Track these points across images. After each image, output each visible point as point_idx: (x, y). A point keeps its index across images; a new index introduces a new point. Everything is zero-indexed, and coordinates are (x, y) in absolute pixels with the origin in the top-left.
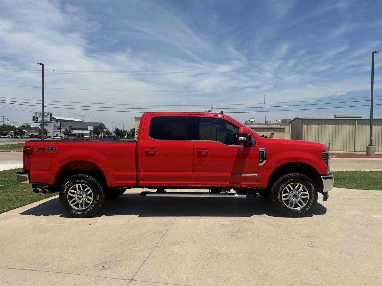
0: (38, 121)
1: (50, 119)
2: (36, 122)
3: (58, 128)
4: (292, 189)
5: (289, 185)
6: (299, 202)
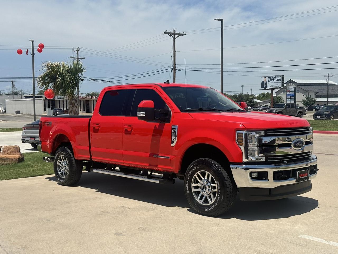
0: (267, 87)
1: (282, 84)
2: (265, 89)
3: (292, 96)
4: (203, 179)
5: (198, 173)
6: (210, 197)
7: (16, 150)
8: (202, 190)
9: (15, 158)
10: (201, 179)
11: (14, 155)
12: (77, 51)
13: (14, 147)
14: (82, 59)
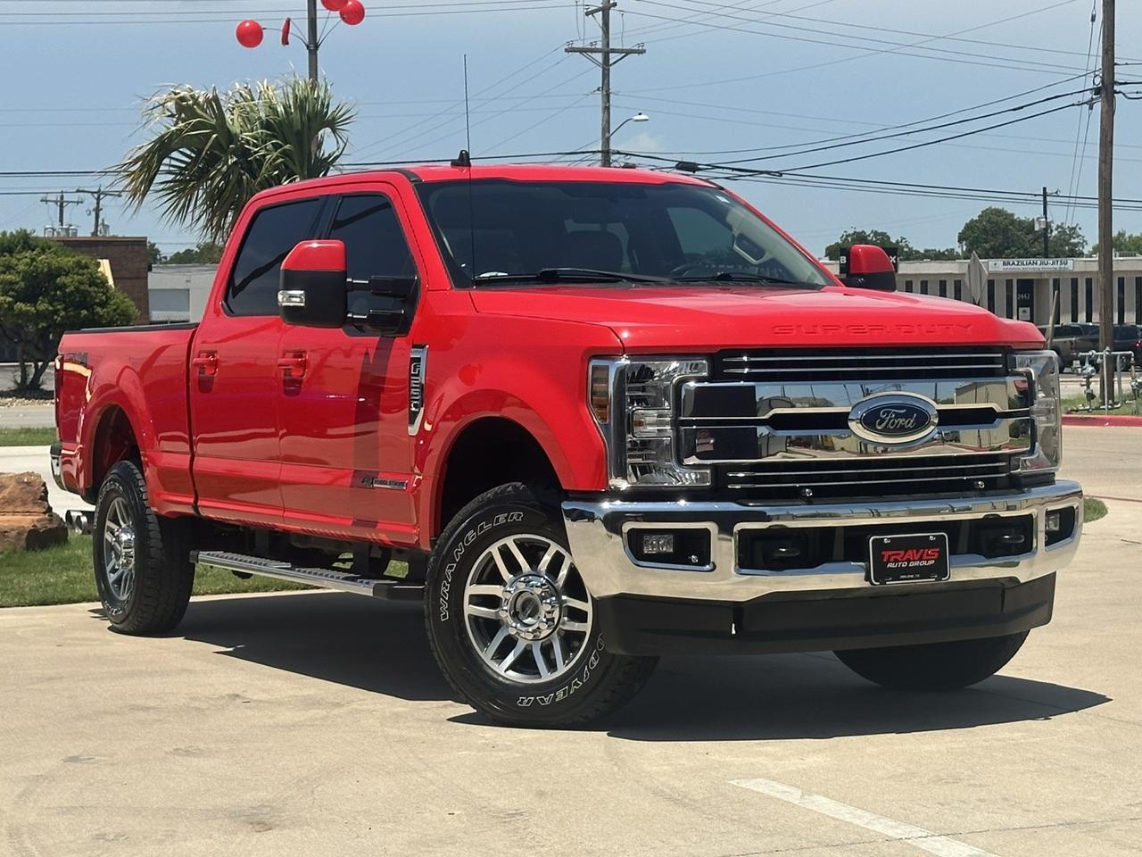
4: (525, 567)
5: (509, 542)
6: (547, 650)
7: (28, 492)
8: (515, 615)
9: (13, 530)
10: (513, 567)
11: (18, 517)
12: (601, 12)
13: (19, 479)
14: (628, 52)
